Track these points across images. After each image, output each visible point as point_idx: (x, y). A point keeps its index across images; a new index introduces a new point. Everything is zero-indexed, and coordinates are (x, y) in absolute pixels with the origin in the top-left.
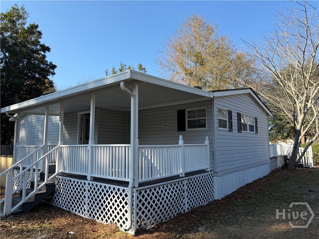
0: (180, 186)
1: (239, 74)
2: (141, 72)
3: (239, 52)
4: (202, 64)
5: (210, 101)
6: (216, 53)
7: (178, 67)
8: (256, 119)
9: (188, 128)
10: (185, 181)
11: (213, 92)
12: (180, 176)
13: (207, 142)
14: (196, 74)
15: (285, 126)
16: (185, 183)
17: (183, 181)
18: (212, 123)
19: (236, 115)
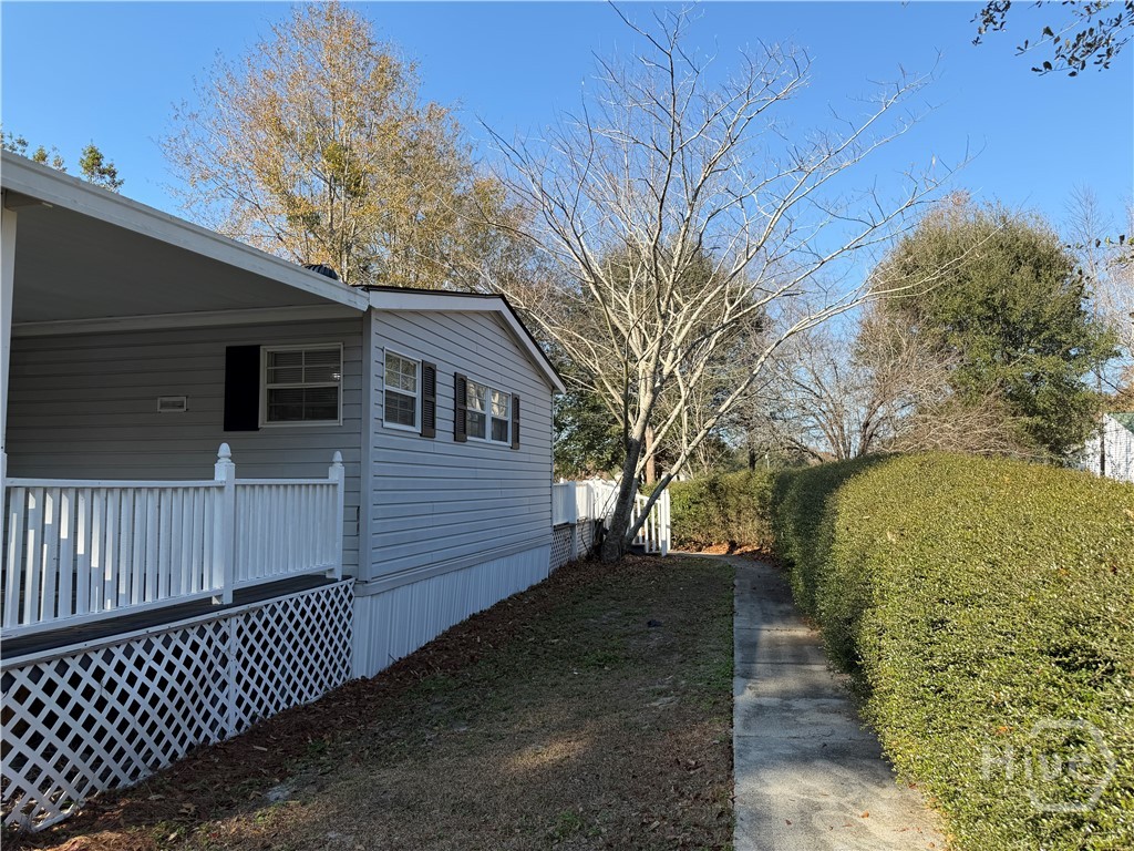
0: (210, 642)
1: (482, 248)
2: (97, 181)
3: (485, 173)
4: (355, 190)
5: (358, 324)
6: (407, 160)
7: (259, 186)
8: (516, 401)
9: (269, 419)
10: (234, 620)
11: (368, 291)
12: (215, 601)
13: (337, 474)
14: (331, 224)
15: (607, 429)
16: (231, 628)
17: (222, 623)
18: (361, 403)
19: (451, 381)
